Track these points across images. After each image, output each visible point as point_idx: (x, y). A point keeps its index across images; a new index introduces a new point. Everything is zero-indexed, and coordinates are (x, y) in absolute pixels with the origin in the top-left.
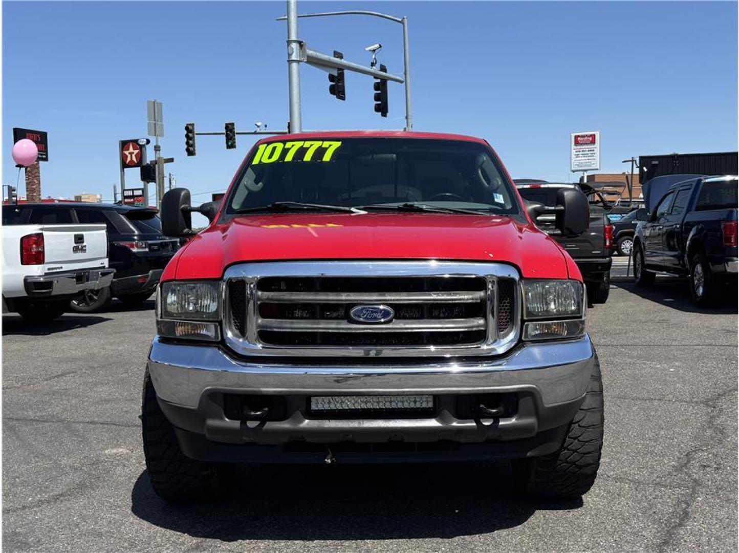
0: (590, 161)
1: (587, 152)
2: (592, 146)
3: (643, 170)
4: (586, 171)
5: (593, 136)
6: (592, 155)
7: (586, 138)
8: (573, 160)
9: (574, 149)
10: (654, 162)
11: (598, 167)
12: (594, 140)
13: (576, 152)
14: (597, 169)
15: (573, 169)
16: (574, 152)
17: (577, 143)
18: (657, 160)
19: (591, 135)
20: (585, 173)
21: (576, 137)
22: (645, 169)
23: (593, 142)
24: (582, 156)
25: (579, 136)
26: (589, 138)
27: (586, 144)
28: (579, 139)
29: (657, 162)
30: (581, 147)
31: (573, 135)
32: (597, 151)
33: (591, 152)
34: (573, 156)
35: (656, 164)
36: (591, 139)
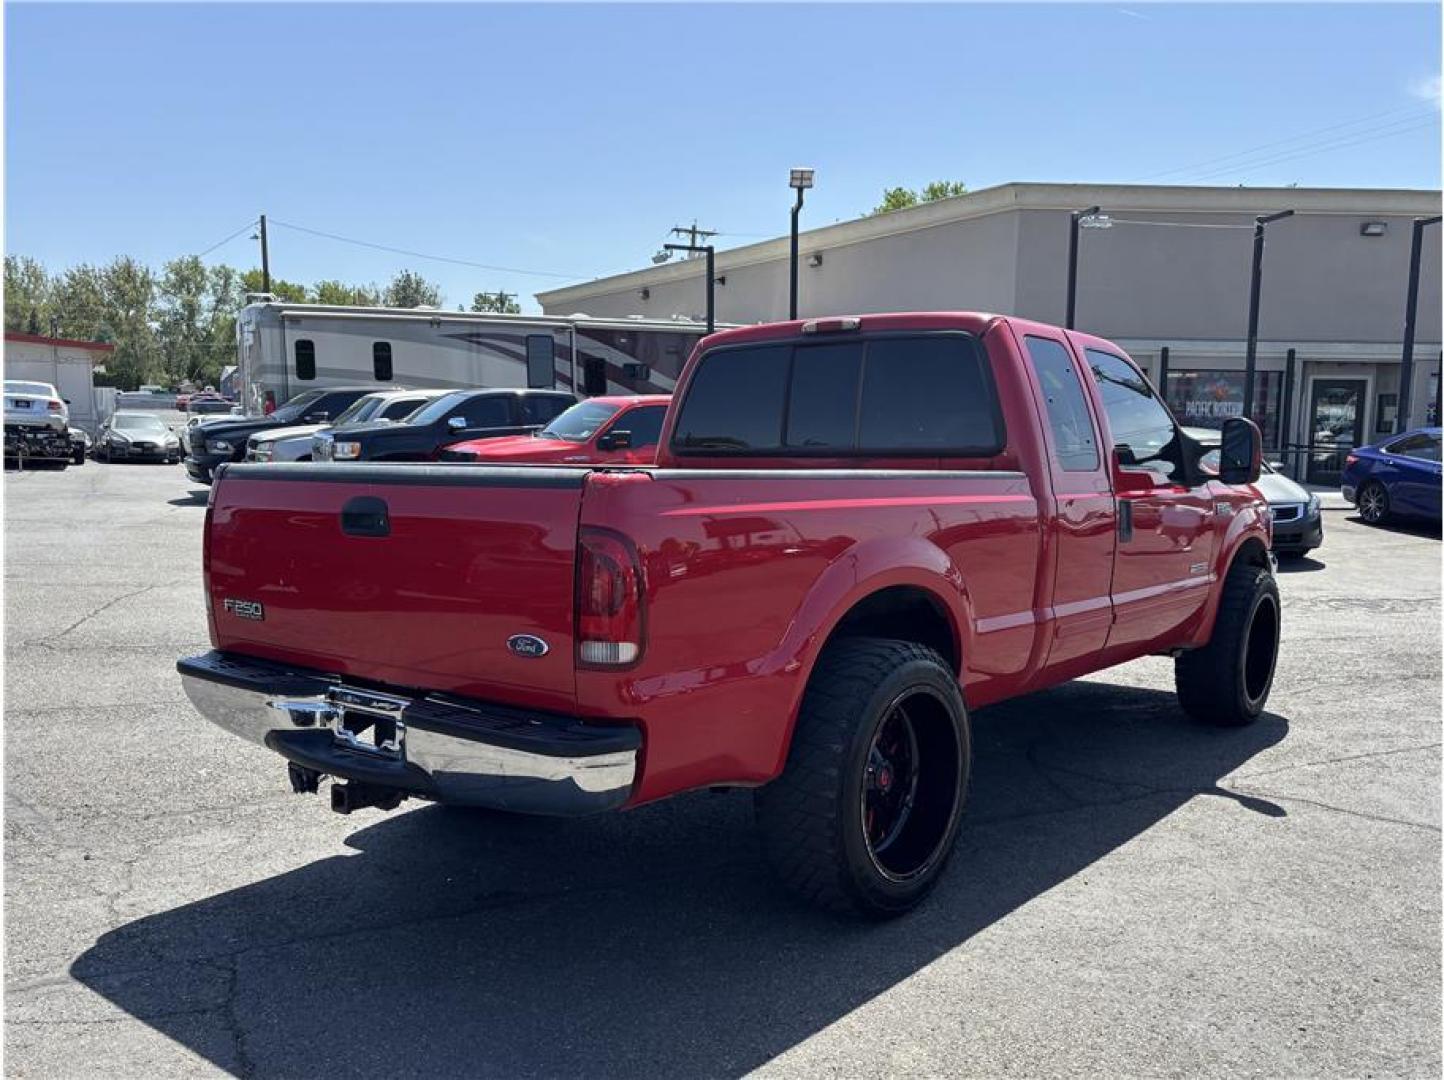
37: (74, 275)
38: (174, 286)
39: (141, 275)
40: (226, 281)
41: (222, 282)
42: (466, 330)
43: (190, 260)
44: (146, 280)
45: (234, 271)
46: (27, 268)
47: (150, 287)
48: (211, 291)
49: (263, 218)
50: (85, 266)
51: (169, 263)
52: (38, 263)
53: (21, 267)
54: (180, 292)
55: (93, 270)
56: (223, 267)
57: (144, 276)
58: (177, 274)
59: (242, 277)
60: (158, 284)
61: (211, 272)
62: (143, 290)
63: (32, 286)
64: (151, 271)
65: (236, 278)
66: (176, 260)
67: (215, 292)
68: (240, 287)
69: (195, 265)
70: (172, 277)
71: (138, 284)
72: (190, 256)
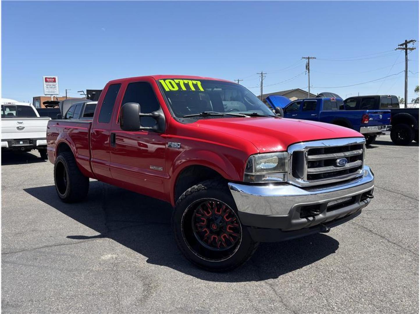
0: (53, 90)
1: (52, 86)
2: (54, 83)
3: (89, 96)
4: (52, 95)
5: (54, 78)
6: (55, 88)
7: (51, 79)
8: (45, 90)
9: (45, 84)
10: (93, 93)
11: (58, 93)
12: (55, 80)
13: (46, 85)
14: (57, 94)
15: (45, 94)
16: (45, 85)
17: (46, 81)
18: (94, 92)
19: (53, 78)
20: (52, 96)
21: (46, 78)
22: (90, 96)
23: (55, 81)
24: (50, 87)
25: (47, 78)
26: (52, 79)
27: (52, 82)
28: (47, 79)
29: (95, 93)
30: (49, 83)
31: (44, 77)
32: (57, 86)
33: (54, 86)
34: (45, 87)
35: (95, 94)
36: (53, 80)
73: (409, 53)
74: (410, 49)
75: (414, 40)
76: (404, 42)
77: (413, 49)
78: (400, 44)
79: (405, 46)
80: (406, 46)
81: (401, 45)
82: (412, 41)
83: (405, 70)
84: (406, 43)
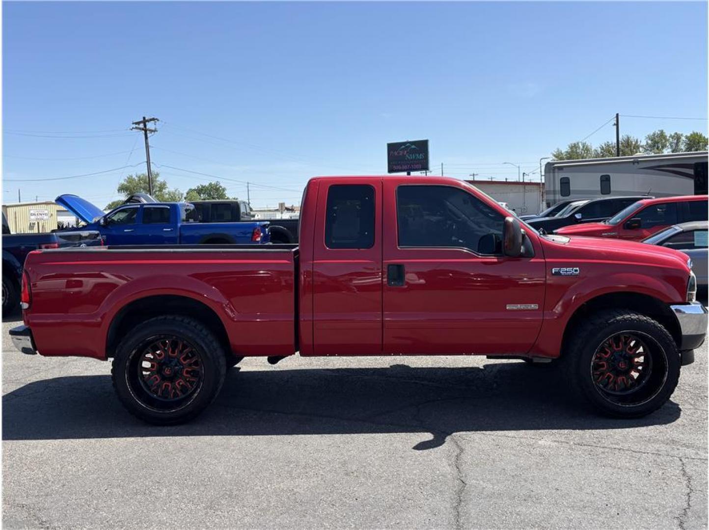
37: (603, 147)
38: (650, 146)
39: (634, 143)
40: (677, 140)
41: (675, 141)
42: (653, 164)
43: (659, 133)
44: (637, 145)
45: (682, 135)
46: (583, 147)
47: (638, 148)
48: (669, 147)
49: (617, 115)
50: (608, 142)
51: (648, 136)
52: (588, 144)
53: (581, 147)
54: (653, 149)
55: (612, 144)
56: (676, 133)
57: (635, 144)
58: (652, 140)
59: (687, 137)
60: (642, 147)
61: (670, 137)
62: (635, 150)
63: (585, 155)
64: (639, 141)
65: (683, 138)
66: (652, 134)
67: (672, 146)
68: (685, 142)
69: (662, 135)
70: (650, 142)
71: (632, 148)
72: (659, 131)
73: (150, 136)
74: (150, 130)
75: (156, 119)
76: (142, 119)
77: (155, 131)
78: (134, 122)
79: (143, 125)
80: (145, 126)
81: (136, 123)
82: (153, 119)
83: (146, 160)
84: (145, 121)
